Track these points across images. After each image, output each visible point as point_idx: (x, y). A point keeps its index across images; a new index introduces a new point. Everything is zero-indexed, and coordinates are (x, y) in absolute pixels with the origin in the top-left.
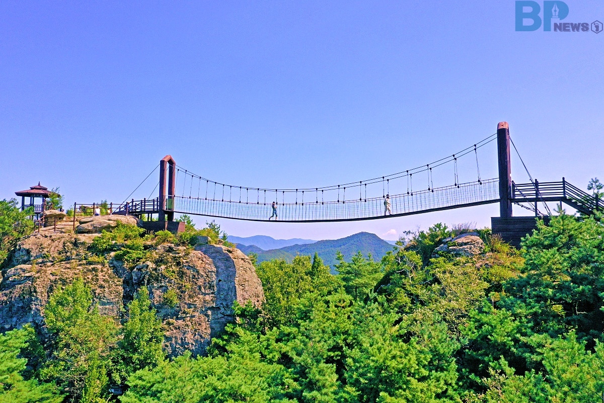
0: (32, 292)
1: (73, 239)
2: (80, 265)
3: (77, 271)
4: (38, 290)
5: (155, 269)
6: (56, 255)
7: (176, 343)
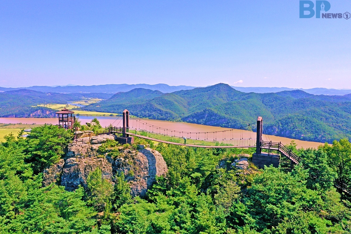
0: (78, 170)
1: (90, 147)
2: (95, 158)
3: (94, 162)
4: (80, 169)
5: (124, 161)
6: (85, 154)
7: (134, 190)
